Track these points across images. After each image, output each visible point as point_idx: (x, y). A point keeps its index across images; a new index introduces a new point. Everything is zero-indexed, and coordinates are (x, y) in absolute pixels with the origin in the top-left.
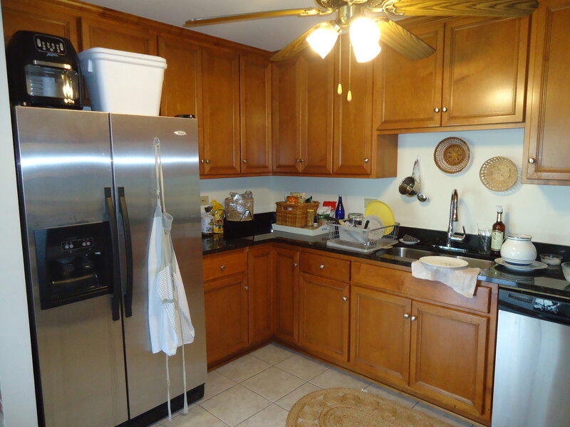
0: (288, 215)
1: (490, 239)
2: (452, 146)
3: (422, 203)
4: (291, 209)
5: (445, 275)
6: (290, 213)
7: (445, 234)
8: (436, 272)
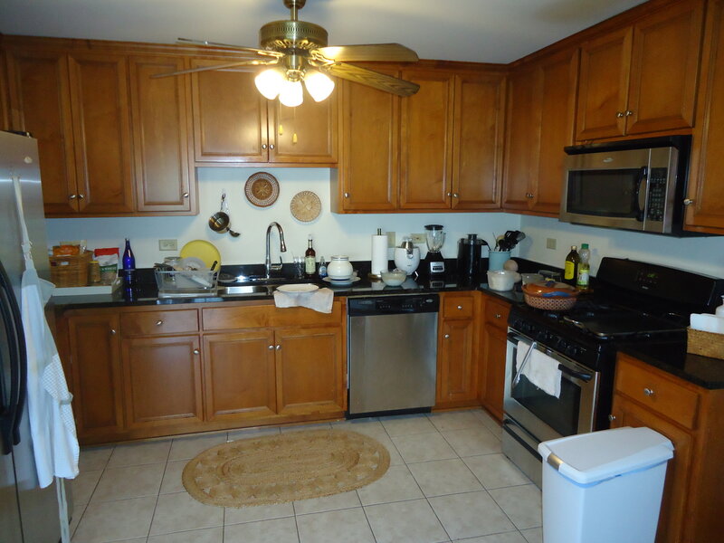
0: (61, 272)
1: (303, 265)
2: (259, 180)
3: (234, 238)
4: (66, 263)
5: (306, 299)
6: (65, 268)
7: (263, 267)
8: (298, 298)
